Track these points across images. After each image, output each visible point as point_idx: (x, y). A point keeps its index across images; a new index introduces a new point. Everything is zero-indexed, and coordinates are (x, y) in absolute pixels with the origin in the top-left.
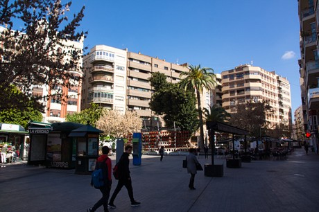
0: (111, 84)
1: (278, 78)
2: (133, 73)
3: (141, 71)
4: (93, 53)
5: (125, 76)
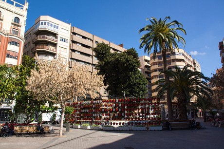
0: (53, 55)
1: (194, 60)
2: (76, 47)
3: (83, 45)
4: (38, 23)
5: (68, 48)
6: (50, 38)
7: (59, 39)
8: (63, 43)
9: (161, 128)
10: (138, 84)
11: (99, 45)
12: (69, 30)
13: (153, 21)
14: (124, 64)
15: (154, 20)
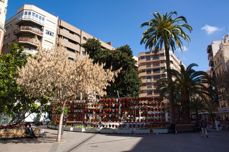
3: (70, 41)
4: (21, 12)
5: (54, 43)
6: (35, 30)
7: (45, 32)
8: (49, 36)
9: (166, 131)
10: (132, 83)
11: (89, 41)
12: (56, 23)
13: (157, 16)
14: (118, 61)
15: (158, 14)
